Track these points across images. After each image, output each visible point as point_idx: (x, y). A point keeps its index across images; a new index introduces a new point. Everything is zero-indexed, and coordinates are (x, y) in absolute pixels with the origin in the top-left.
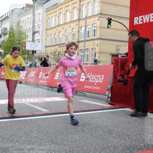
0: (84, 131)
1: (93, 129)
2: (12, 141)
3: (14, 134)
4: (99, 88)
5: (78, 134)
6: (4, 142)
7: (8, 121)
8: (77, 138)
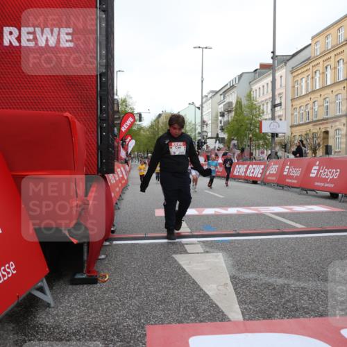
2: (254, 270)
3: (255, 259)
6: (241, 271)
7: (244, 240)
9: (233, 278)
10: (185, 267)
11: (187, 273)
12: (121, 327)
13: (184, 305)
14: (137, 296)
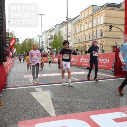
0: (100, 92)
1: (106, 90)
2: (60, 96)
3: (61, 92)
4: (107, 66)
5: (97, 93)
6: (56, 97)
7: (57, 85)
8: (96, 95)
9: (53, 100)
10: (35, 97)
11: (35, 99)
12: (8, 123)
13: (34, 112)
14: (15, 110)
